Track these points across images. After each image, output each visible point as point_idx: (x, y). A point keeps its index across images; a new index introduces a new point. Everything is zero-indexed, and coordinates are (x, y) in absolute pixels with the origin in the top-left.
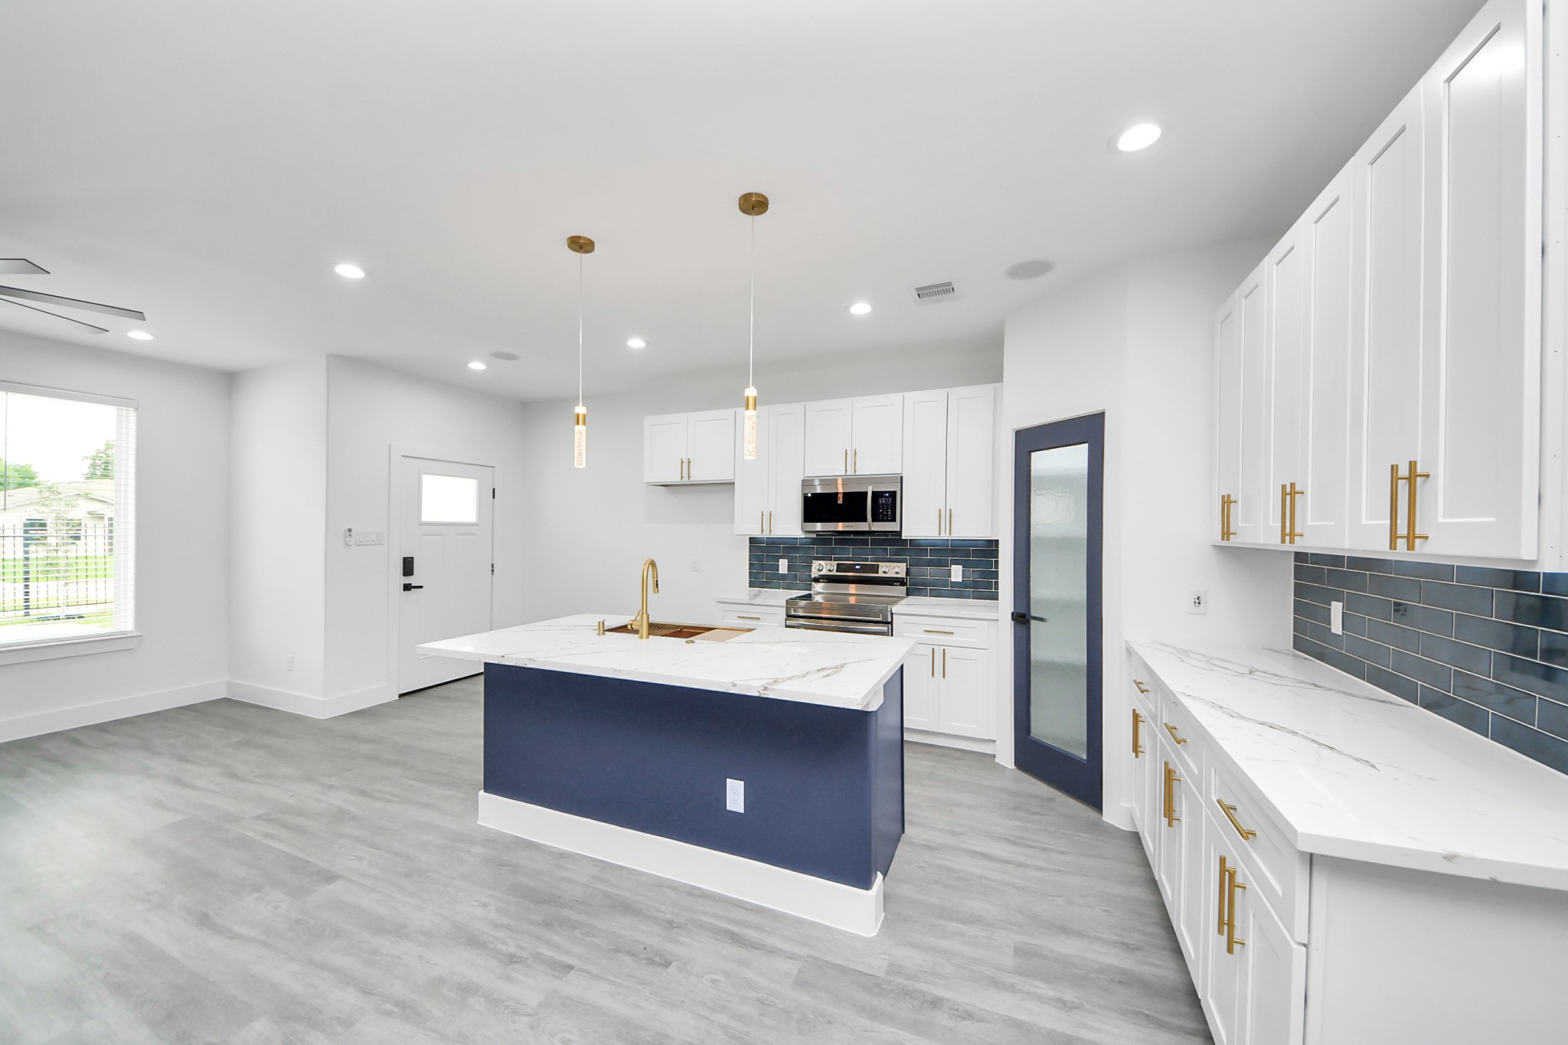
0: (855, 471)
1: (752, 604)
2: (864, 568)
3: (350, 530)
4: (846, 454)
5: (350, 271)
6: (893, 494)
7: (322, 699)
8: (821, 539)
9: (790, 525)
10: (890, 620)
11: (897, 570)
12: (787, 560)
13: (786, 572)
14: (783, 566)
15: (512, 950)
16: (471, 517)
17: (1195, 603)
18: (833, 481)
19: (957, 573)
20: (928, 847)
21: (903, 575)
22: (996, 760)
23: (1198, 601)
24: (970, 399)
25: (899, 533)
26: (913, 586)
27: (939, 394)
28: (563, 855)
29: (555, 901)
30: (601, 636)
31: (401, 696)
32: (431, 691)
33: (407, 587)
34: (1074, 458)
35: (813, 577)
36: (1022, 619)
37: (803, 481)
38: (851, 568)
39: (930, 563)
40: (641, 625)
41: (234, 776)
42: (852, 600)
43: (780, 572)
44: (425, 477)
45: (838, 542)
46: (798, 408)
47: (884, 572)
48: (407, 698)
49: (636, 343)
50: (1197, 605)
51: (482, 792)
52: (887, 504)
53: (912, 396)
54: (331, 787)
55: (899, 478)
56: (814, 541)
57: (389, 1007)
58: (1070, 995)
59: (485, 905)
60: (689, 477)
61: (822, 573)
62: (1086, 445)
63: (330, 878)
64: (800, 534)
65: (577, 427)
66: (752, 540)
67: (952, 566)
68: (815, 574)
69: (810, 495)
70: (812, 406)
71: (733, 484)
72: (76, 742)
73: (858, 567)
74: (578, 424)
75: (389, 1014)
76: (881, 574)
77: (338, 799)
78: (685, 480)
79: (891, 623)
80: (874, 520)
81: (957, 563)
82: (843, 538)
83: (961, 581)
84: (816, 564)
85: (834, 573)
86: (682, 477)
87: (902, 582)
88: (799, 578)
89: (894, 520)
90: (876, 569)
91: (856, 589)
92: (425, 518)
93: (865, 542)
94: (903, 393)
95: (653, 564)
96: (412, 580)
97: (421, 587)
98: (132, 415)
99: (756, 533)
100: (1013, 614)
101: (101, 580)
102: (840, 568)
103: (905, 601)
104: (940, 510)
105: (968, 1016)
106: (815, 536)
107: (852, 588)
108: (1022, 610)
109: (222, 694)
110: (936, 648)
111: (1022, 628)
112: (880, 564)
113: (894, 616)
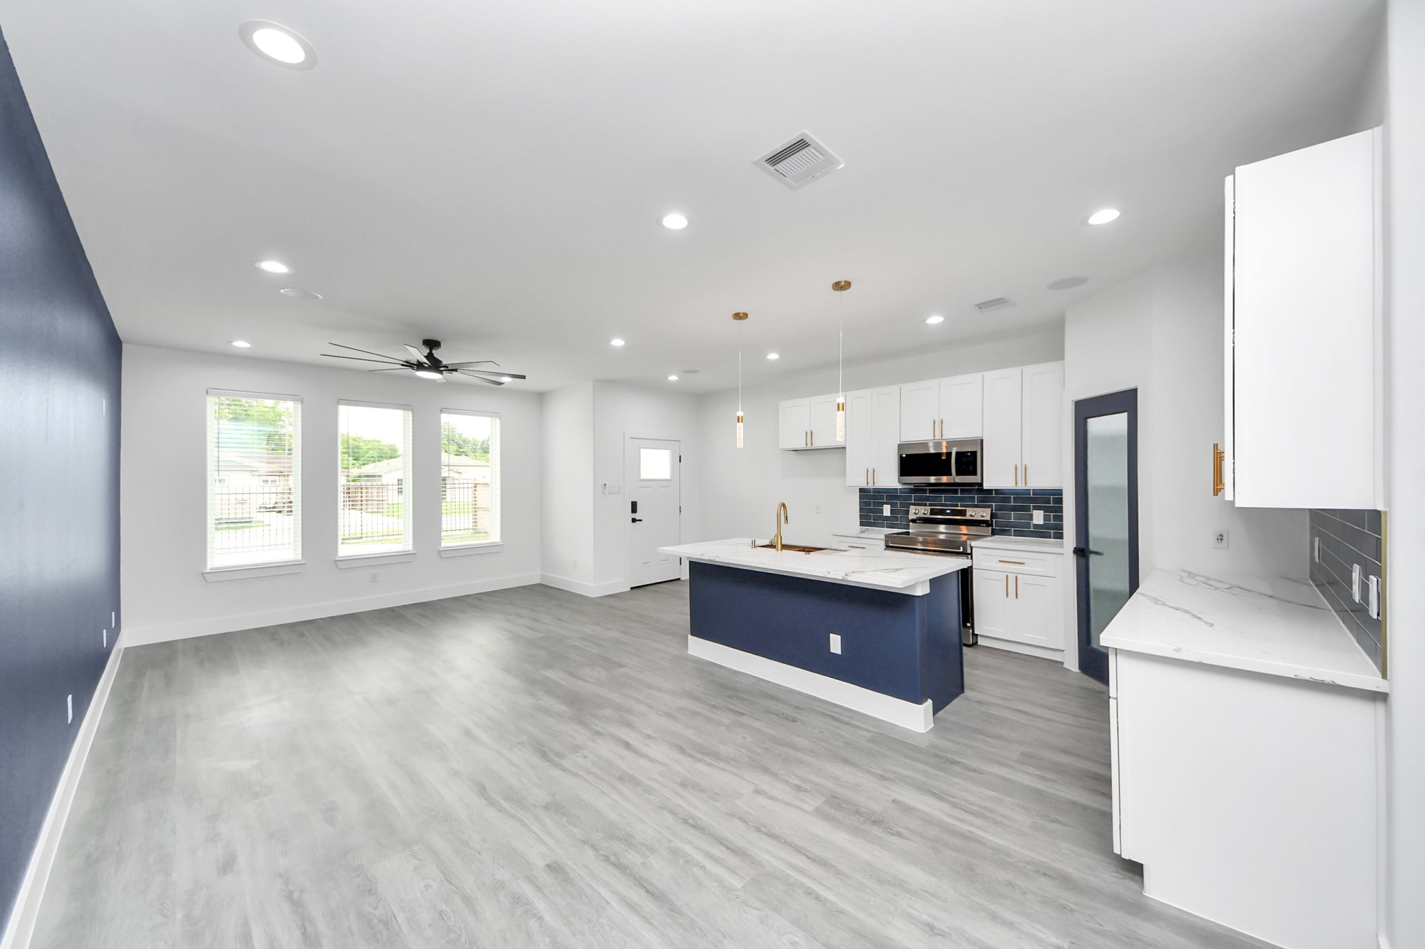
0: (942, 436)
1: (859, 537)
2: (954, 513)
3: (605, 485)
4: (934, 423)
5: (618, 342)
6: (974, 453)
7: (593, 585)
8: (918, 489)
9: (890, 478)
10: (969, 551)
11: (984, 514)
12: (889, 506)
13: (889, 515)
14: (887, 510)
15: (714, 703)
16: (667, 475)
17: (1218, 539)
18: (925, 444)
19: (1038, 517)
20: (979, 702)
21: (988, 518)
22: (1064, 666)
23: (1221, 538)
24: (1039, 375)
25: (981, 484)
26: (996, 527)
27: (1014, 372)
28: (736, 672)
29: (734, 689)
30: (754, 549)
31: (632, 588)
32: (648, 587)
33: (634, 520)
34: (1116, 423)
35: (910, 519)
36: (1082, 552)
37: (899, 445)
38: (942, 512)
39: (1014, 509)
40: (778, 543)
41: (560, 620)
42: (942, 537)
43: (885, 514)
44: (642, 450)
45: (932, 491)
46: (894, 389)
47: (971, 515)
48: (635, 591)
49: (773, 356)
50: (1220, 541)
51: (689, 636)
52: (969, 461)
53: (990, 375)
54: (609, 629)
55: (979, 442)
56: (912, 491)
57: (661, 713)
58: (1050, 776)
59: (698, 686)
60: (812, 444)
61: (918, 516)
62: (1126, 414)
63: (621, 666)
64: (899, 486)
65: (738, 424)
66: (861, 490)
67: (1034, 511)
68: (911, 516)
69: (904, 456)
70: (906, 387)
71: (845, 448)
72: (480, 599)
73: (948, 511)
74: (739, 422)
75: (662, 715)
76: (968, 517)
77: (613, 634)
78: (809, 446)
79: (971, 554)
80: (958, 474)
81: (1036, 508)
82: (937, 489)
83: (1042, 523)
84: (912, 509)
85: (928, 516)
86: (807, 444)
87: (987, 523)
88: (899, 517)
89: (975, 474)
90: (963, 513)
91: (946, 529)
92: (643, 477)
93: (955, 492)
94: (982, 373)
95: (784, 505)
96: (636, 516)
97: (641, 520)
98: (498, 421)
99: (864, 485)
100: (1075, 548)
101: (457, 515)
102: (932, 512)
103: (989, 538)
104: (1016, 466)
105: (975, 770)
106: (912, 487)
107: (942, 528)
108: (1082, 546)
109: (538, 582)
110: (1009, 575)
111: (1083, 560)
112: (968, 509)
113: (973, 549)
